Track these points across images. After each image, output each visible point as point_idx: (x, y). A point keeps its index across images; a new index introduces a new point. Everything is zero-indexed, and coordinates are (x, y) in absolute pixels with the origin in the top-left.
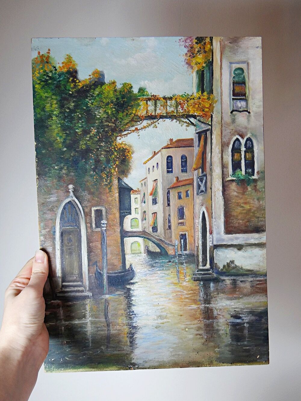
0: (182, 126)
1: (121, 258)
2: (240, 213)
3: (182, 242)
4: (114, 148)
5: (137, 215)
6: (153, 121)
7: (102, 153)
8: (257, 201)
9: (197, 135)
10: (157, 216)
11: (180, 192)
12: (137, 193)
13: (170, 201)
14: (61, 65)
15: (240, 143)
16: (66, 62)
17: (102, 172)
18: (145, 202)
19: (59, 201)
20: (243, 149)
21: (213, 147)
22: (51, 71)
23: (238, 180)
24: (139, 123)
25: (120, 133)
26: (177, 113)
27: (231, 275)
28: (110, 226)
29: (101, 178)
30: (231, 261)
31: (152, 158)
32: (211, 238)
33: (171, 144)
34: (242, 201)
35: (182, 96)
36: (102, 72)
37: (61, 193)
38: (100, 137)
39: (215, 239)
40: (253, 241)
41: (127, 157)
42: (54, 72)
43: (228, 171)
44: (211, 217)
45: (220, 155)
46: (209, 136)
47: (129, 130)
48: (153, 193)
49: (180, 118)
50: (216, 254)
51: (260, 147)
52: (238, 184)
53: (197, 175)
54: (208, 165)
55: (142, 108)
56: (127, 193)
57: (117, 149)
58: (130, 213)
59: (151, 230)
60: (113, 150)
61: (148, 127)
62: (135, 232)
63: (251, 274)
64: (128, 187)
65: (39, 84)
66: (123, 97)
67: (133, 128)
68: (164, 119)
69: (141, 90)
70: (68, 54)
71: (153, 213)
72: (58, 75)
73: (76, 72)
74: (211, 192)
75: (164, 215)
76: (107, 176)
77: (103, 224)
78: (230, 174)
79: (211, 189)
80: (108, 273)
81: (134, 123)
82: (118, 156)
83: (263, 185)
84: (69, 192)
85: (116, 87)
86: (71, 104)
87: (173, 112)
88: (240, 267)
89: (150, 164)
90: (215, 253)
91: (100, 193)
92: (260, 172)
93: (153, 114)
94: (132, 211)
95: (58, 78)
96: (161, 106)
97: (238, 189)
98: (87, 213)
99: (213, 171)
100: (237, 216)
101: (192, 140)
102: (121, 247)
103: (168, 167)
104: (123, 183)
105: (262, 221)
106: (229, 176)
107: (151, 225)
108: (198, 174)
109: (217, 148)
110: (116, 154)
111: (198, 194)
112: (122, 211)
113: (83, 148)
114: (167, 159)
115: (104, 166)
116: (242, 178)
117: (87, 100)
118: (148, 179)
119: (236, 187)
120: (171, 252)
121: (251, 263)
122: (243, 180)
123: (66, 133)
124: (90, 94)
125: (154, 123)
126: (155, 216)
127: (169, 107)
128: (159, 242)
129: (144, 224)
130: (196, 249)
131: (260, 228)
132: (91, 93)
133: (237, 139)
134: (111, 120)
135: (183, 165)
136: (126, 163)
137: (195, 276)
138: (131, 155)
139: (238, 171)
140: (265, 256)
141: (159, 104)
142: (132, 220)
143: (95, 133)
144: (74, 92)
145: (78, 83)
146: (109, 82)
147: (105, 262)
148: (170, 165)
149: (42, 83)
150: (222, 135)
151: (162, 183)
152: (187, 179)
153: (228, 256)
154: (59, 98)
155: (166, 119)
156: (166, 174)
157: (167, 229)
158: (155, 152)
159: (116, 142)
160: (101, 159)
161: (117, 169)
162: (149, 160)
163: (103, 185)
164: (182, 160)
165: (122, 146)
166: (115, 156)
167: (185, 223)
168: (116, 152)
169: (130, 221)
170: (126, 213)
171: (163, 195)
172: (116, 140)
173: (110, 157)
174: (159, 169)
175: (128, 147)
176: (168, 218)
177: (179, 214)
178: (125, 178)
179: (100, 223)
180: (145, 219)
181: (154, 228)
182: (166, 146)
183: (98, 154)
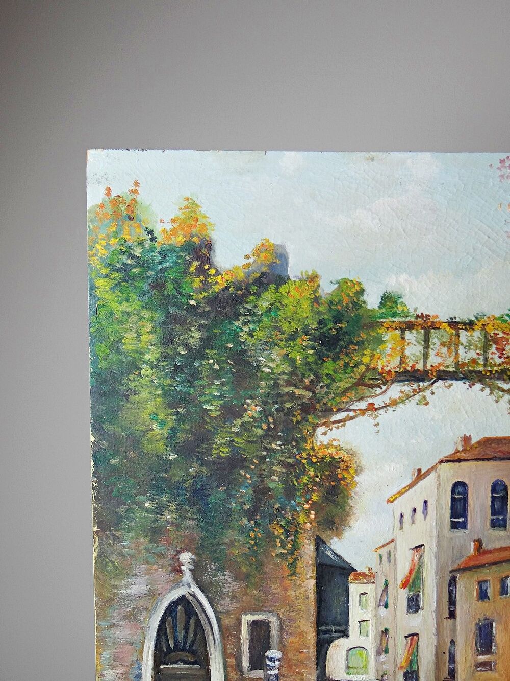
0: (497, 401)
4: (309, 458)
5: (363, 638)
6: (419, 386)
7: (275, 468)
10: (420, 643)
11: (486, 581)
12: (365, 581)
13: (455, 606)
14: (169, 227)
16: (182, 217)
17: (271, 521)
18: (386, 606)
19: (153, 595)
22: (141, 244)
24: (378, 391)
25: (324, 417)
26: (485, 365)
28: (290, 666)
29: (270, 537)
31: (411, 486)
33: (465, 450)
35: (501, 318)
36: (282, 247)
37: (161, 575)
38: (269, 427)
41: (342, 482)
42: (147, 246)
47: (351, 410)
48: (411, 581)
49: (492, 381)
55: (389, 351)
56: (337, 579)
57: (314, 460)
58: (345, 634)
59: (401, 679)
60: (304, 461)
61: (403, 401)
64: (342, 564)
65: (107, 276)
66: (337, 319)
67: (363, 405)
68: (450, 382)
69: (389, 300)
70: (189, 196)
71: (409, 635)
72: (159, 253)
73: (209, 246)
75: (438, 641)
76: (286, 531)
77: (271, 659)
81: (366, 391)
82: (317, 480)
84: (181, 571)
85: (320, 291)
86: (193, 334)
87: (474, 361)
89: (404, 504)
91: (266, 577)
93: (420, 366)
94: (350, 628)
95: (160, 263)
96: (443, 344)
98: (227, 629)
103: (454, 513)
104: (329, 554)
107: (402, 668)
110: (312, 473)
112: (323, 628)
113: (222, 454)
114: (453, 492)
115: (277, 506)
117: (237, 323)
118: (397, 541)
123: (178, 413)
124: (245, 308)
125: (420, 390)
126: (414, 643)
127: (465, 348)
129: (383, 663)
132: (248, 306)
134: (302, 381)
135: (495, 509)
136: (340, 500)
138: (353, 477)
141: (436, 340)
142: (350, 652)
143: (256, 415)
144: (203, 301)
145: (214, 275)
146: (300, 275)
148: (459, 506)
149: (115, 275)
151: (437, 557)
152: (504, 545)
154: (159, 316)
155: (454, 382)
156: (448, 532)
157: (445, 679)
158: (419, 471)
159: (315, 442)
160: (271, 485)
161: (315, 515)
162: (403, 491)
163: (274, 555)
164: (494, 495)
165: (330, 452)
166: (310, 478)
167: (496, 664)
168: (313, 469)
169: (344, 653)
170: (335, 632)
171: (437, 588)
172: (313, 435)
173: (297, 481)
174: (429, 516)
175: (346, 455)
176: (450, 650)
177: (479, 640)
178: (335, 538)
179: (264, 657)
180: (386, 651)
181: (410, 675)
182: (450, 456)
183: (263, 472)
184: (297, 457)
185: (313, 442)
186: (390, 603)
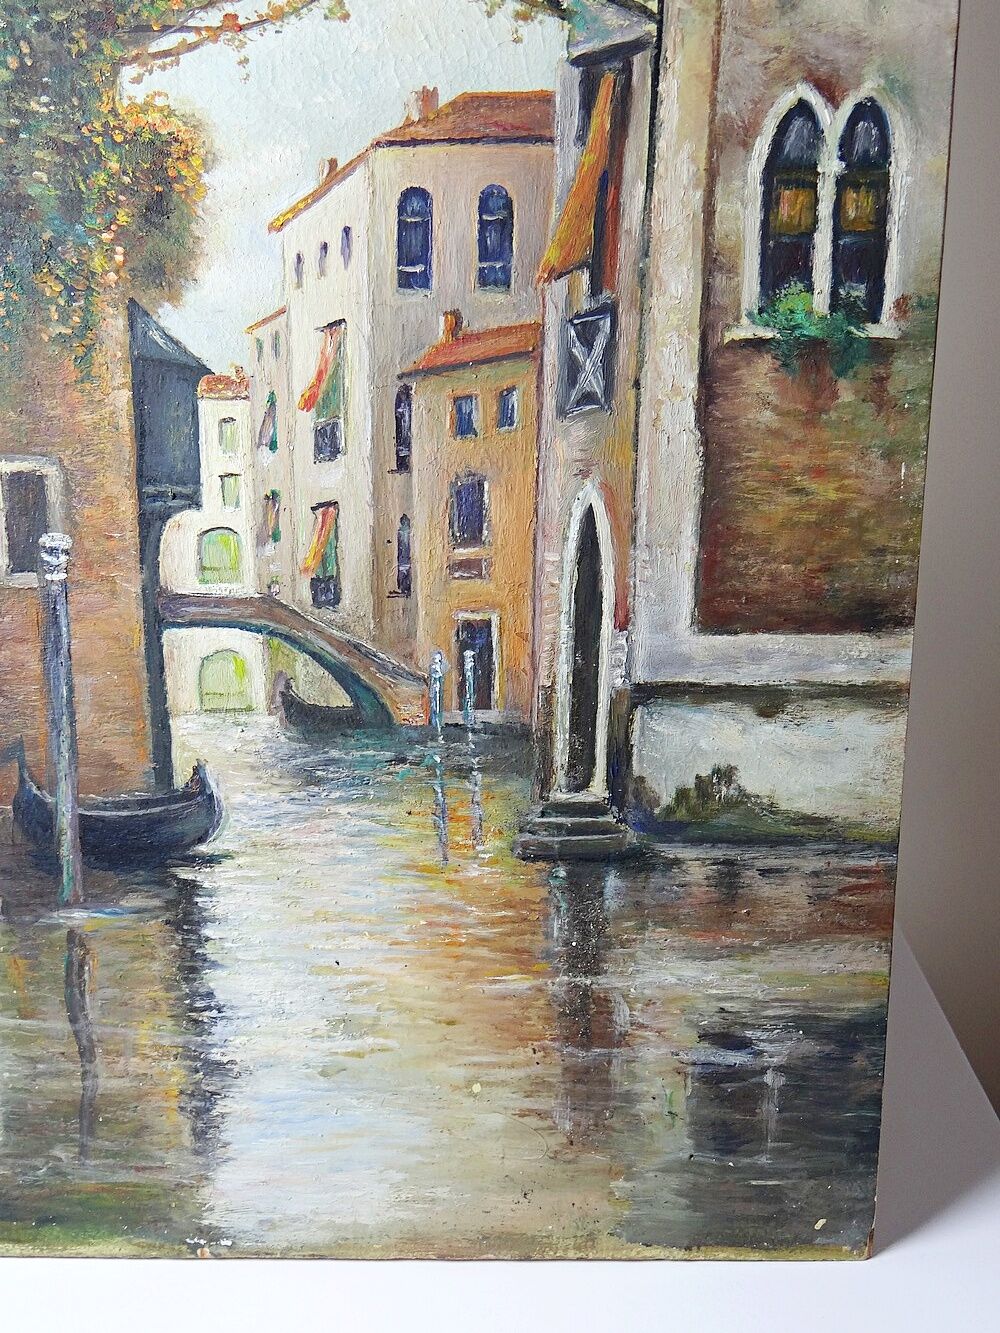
0: (490, 15)
1: (149, 728)
2: (783, 525)
3: (469, 664)
5: (230, 509)
7: (38, 154)
8: (881, 463)
9: (577, 72)
10: (341, 522)
11: (469, 397)
12: (230, 394)
13: (408, 446)
15: (817, 132)
17: (37, 267)
18: (273, 446)
20: (831, 165)
21: (661, 144)
23: (786, 342)
25: (136, 43)
27: (715, 841)
28: (89, 566)
29: (36, 301)
30: (717, 771)
31: (316, 196)
32: (620, 648)
33: (424, 121)
34: (799, 459)
38: (22, 64)
39: (640, 655)
40: (839, 673)
41: (177, 186)
43: (736, 291)
44: (627, 536)
45: (698, 195)
46: (645, 84)
47: (189, 29)
48: (321, 396)
50: (642, 734)
51: (929, 157)
52: (785, 365)
53: (562, 305)
54: (626, 249)
57: (119, 138)
58: (194, 501)
59: (306, 593)
60: (98, 140)
61: (296, 12)
62: (220, 602)
63: (819, 839)
64: (183, 359)
67: (214, 18)
71: (320, 505)
74: (638, 404)
75: (377, 519)
76: (69, 289)
77: (52, 551)
78: (745, 306)
79: (637, 384)
80: (78, 802)
82: (126, 180)
83: (923, 375)
88: (765, 801)
89: (304, 235)
90: (636, 726)
91: (34, 385)
92: (914, 302)
94: (204, 490)
97: (782, 393)
99: (656, 285)
100: (769, 540)
101: (546, 98)
102: (145, 674)
103: (404, 258)
104: (156, 336)
105: (897, 569)
106: (737, 319)
107: (306, 570)
108: (569, 303)
109: (684, 155)
110: (114, 165)
111: (562, 412)
112: (150, 489)
114: (401, 209)
115: (47, 235)
116: (812, 331)
118: (292, 312)
119: (774, 381)
120: (408, 709)
121: (821, 783)
122: (815, 343)
126: (330, 521)
128: (344, 658)
129: (270, 561)
130: (538, 703)
131: (884, 605)
133: (803, 108)
135: (486, 248)
136: (174, 222)
137: (527, 837)
138: (199, 175)
139: (793, 290)
140: (898, 750)
142: (206, 538)
147: (65, 747)
148: (415, 240)
150: (715, 78)
151: (372, 348)
152: (506, 324)
153: (703, 744)
156: (393, 294)
157: (391, 593)
158: (333, 163)
159: (117, 98)
160: (34, 191)
161: (125, 254)
162: (301, 206)
163: (46, 339)
164: (485, 217)
165: (150, 121)
166: (111, 176)
167: (490, 565)
168: (115, 158)
169: (193, 540)
170: (174, 497)
171: (373, 411)
172: (114, 82)
173: (84, 181)
174: (353, 260)
175: (183, 128)
176: (399, 536)
177: (456, 518)
178: (166, 304)
179: (36, 547)
180: (276, 537)
181: (323, 585)
182: (396, 131)
183: (14, 162)
184: (84, 130)
185: (113, 99)
186: (281, 440)
